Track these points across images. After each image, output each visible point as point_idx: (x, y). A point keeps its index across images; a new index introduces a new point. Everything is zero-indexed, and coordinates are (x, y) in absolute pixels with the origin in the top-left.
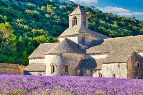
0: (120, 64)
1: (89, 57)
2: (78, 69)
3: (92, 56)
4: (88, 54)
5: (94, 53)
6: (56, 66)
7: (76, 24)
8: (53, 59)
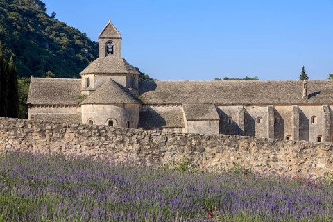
0: (212, 122)
1: (149, 109)
3: (152, 107)
4: (147, 105)
5: (156, 102)
6: (117, 123)
7: (112, 53)
8: (112, 112)
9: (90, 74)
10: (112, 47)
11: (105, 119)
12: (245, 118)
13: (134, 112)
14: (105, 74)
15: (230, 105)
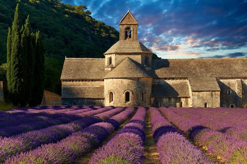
0: (213, 93)
1: (159, 82)
2: (152, 97)
5: (166, 77)
6: (133, 93)
7: (130, 37)
8: (129, 85)
9: (111, 54)
10: (130, 33)
11: (123, 91)
12: (243, 89)
13: (148, 84)
14: (124, 54)
15: (229, 78)
